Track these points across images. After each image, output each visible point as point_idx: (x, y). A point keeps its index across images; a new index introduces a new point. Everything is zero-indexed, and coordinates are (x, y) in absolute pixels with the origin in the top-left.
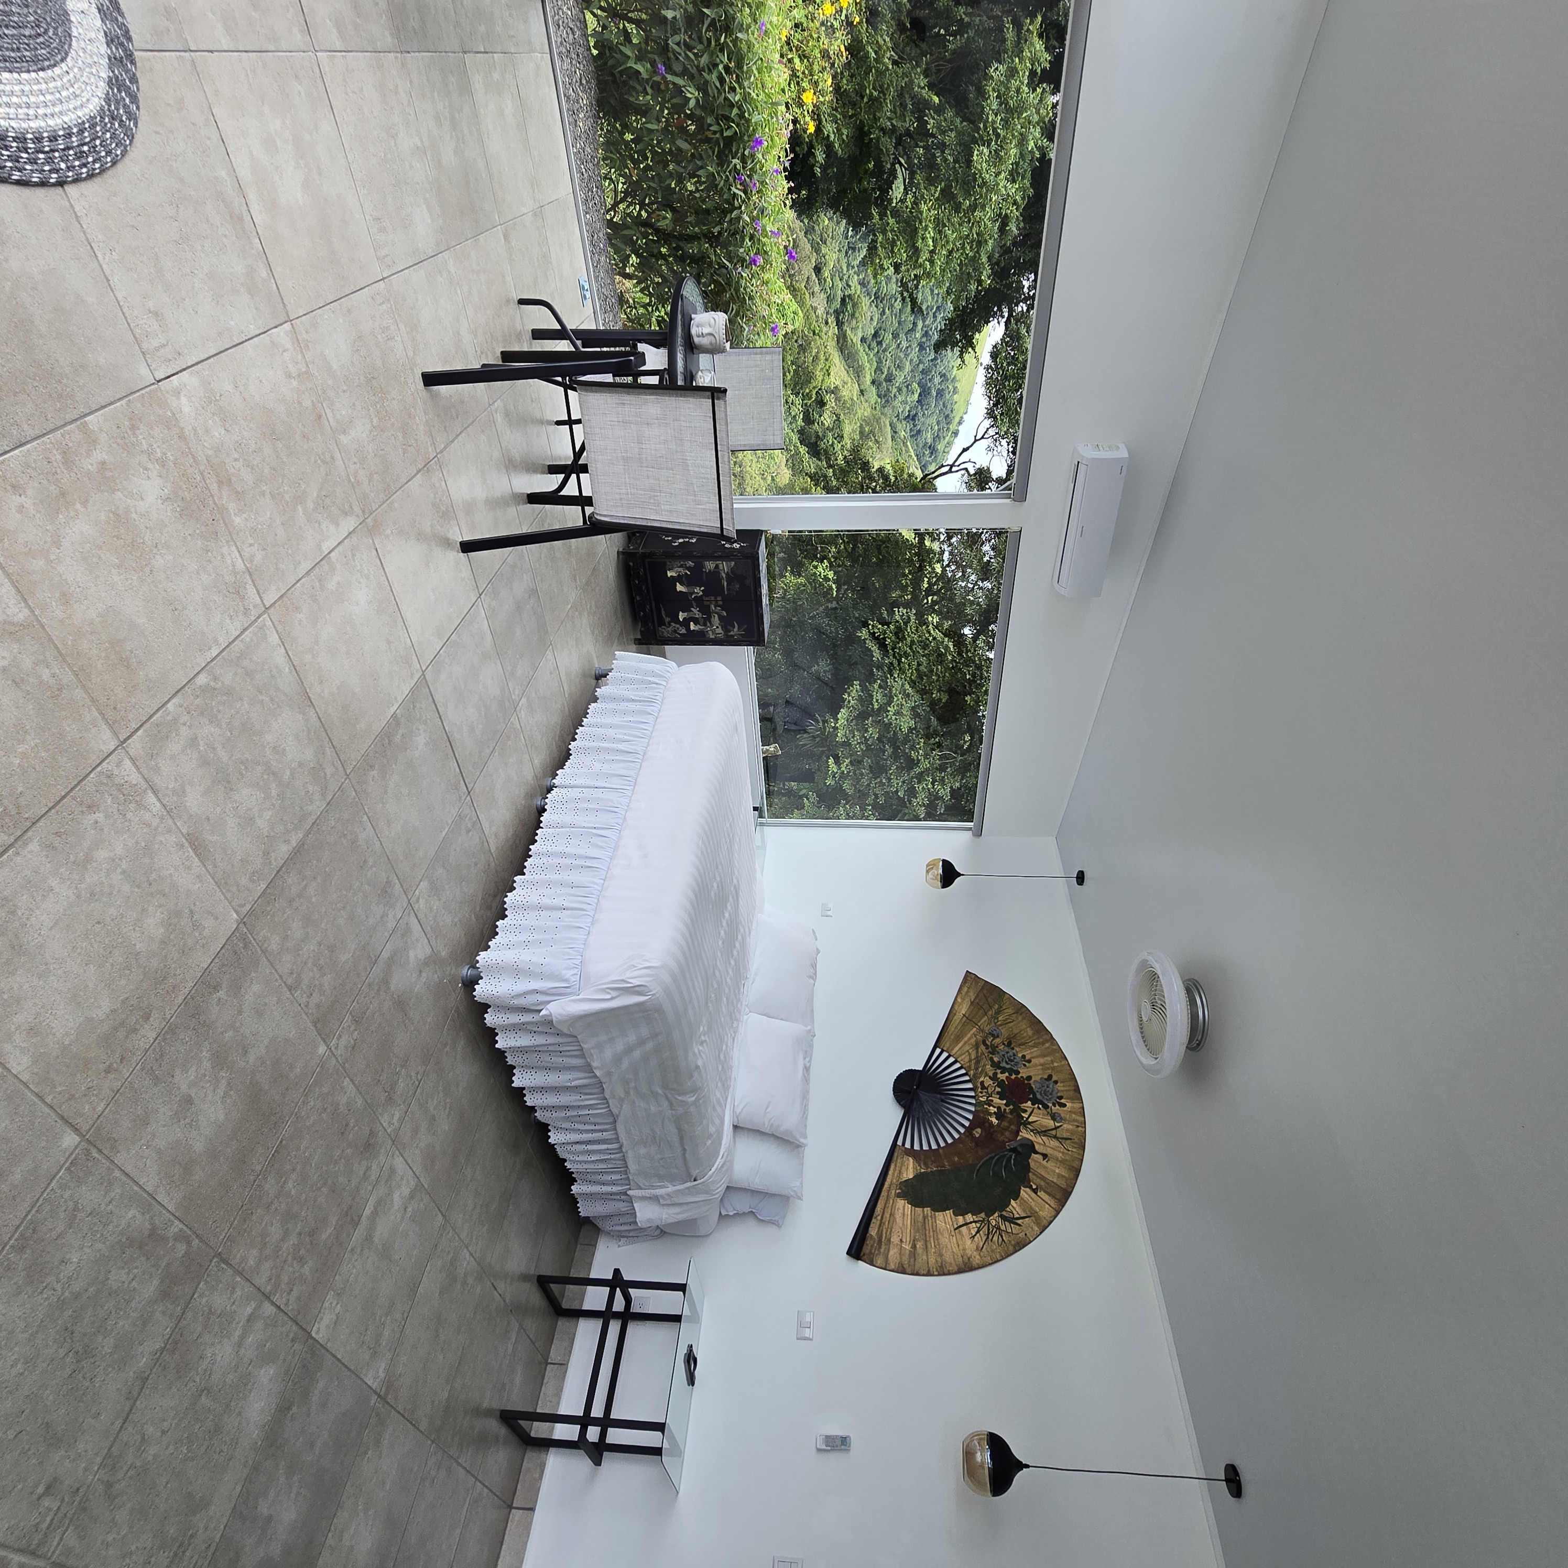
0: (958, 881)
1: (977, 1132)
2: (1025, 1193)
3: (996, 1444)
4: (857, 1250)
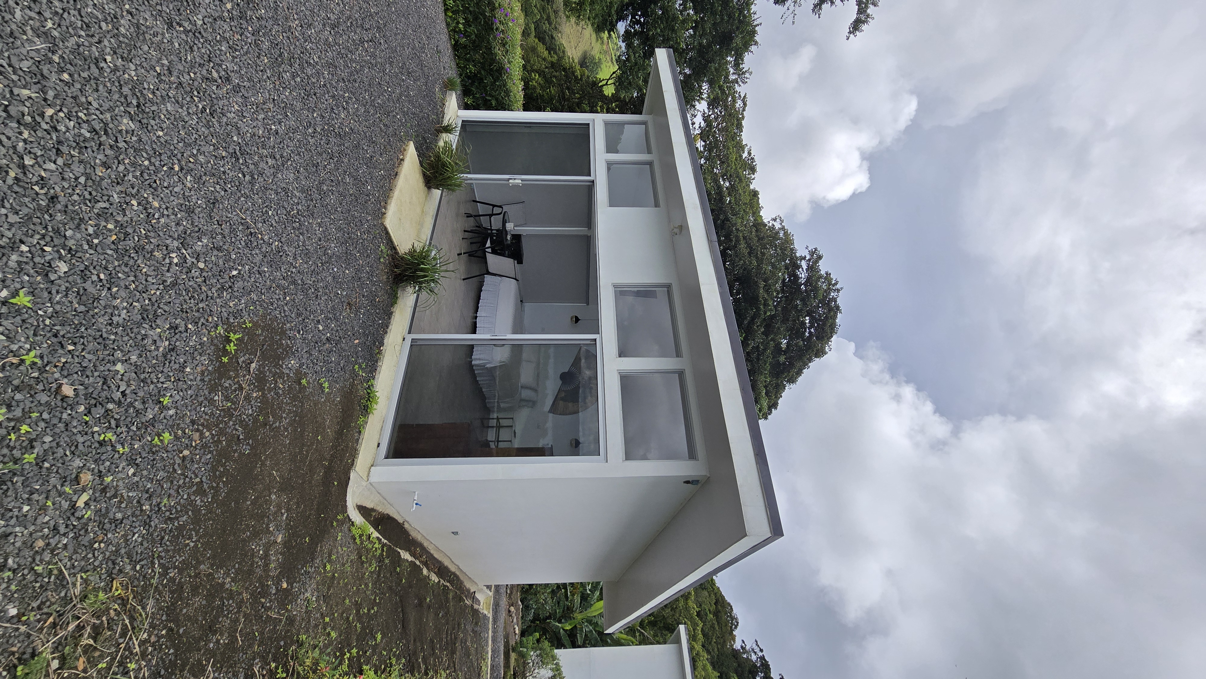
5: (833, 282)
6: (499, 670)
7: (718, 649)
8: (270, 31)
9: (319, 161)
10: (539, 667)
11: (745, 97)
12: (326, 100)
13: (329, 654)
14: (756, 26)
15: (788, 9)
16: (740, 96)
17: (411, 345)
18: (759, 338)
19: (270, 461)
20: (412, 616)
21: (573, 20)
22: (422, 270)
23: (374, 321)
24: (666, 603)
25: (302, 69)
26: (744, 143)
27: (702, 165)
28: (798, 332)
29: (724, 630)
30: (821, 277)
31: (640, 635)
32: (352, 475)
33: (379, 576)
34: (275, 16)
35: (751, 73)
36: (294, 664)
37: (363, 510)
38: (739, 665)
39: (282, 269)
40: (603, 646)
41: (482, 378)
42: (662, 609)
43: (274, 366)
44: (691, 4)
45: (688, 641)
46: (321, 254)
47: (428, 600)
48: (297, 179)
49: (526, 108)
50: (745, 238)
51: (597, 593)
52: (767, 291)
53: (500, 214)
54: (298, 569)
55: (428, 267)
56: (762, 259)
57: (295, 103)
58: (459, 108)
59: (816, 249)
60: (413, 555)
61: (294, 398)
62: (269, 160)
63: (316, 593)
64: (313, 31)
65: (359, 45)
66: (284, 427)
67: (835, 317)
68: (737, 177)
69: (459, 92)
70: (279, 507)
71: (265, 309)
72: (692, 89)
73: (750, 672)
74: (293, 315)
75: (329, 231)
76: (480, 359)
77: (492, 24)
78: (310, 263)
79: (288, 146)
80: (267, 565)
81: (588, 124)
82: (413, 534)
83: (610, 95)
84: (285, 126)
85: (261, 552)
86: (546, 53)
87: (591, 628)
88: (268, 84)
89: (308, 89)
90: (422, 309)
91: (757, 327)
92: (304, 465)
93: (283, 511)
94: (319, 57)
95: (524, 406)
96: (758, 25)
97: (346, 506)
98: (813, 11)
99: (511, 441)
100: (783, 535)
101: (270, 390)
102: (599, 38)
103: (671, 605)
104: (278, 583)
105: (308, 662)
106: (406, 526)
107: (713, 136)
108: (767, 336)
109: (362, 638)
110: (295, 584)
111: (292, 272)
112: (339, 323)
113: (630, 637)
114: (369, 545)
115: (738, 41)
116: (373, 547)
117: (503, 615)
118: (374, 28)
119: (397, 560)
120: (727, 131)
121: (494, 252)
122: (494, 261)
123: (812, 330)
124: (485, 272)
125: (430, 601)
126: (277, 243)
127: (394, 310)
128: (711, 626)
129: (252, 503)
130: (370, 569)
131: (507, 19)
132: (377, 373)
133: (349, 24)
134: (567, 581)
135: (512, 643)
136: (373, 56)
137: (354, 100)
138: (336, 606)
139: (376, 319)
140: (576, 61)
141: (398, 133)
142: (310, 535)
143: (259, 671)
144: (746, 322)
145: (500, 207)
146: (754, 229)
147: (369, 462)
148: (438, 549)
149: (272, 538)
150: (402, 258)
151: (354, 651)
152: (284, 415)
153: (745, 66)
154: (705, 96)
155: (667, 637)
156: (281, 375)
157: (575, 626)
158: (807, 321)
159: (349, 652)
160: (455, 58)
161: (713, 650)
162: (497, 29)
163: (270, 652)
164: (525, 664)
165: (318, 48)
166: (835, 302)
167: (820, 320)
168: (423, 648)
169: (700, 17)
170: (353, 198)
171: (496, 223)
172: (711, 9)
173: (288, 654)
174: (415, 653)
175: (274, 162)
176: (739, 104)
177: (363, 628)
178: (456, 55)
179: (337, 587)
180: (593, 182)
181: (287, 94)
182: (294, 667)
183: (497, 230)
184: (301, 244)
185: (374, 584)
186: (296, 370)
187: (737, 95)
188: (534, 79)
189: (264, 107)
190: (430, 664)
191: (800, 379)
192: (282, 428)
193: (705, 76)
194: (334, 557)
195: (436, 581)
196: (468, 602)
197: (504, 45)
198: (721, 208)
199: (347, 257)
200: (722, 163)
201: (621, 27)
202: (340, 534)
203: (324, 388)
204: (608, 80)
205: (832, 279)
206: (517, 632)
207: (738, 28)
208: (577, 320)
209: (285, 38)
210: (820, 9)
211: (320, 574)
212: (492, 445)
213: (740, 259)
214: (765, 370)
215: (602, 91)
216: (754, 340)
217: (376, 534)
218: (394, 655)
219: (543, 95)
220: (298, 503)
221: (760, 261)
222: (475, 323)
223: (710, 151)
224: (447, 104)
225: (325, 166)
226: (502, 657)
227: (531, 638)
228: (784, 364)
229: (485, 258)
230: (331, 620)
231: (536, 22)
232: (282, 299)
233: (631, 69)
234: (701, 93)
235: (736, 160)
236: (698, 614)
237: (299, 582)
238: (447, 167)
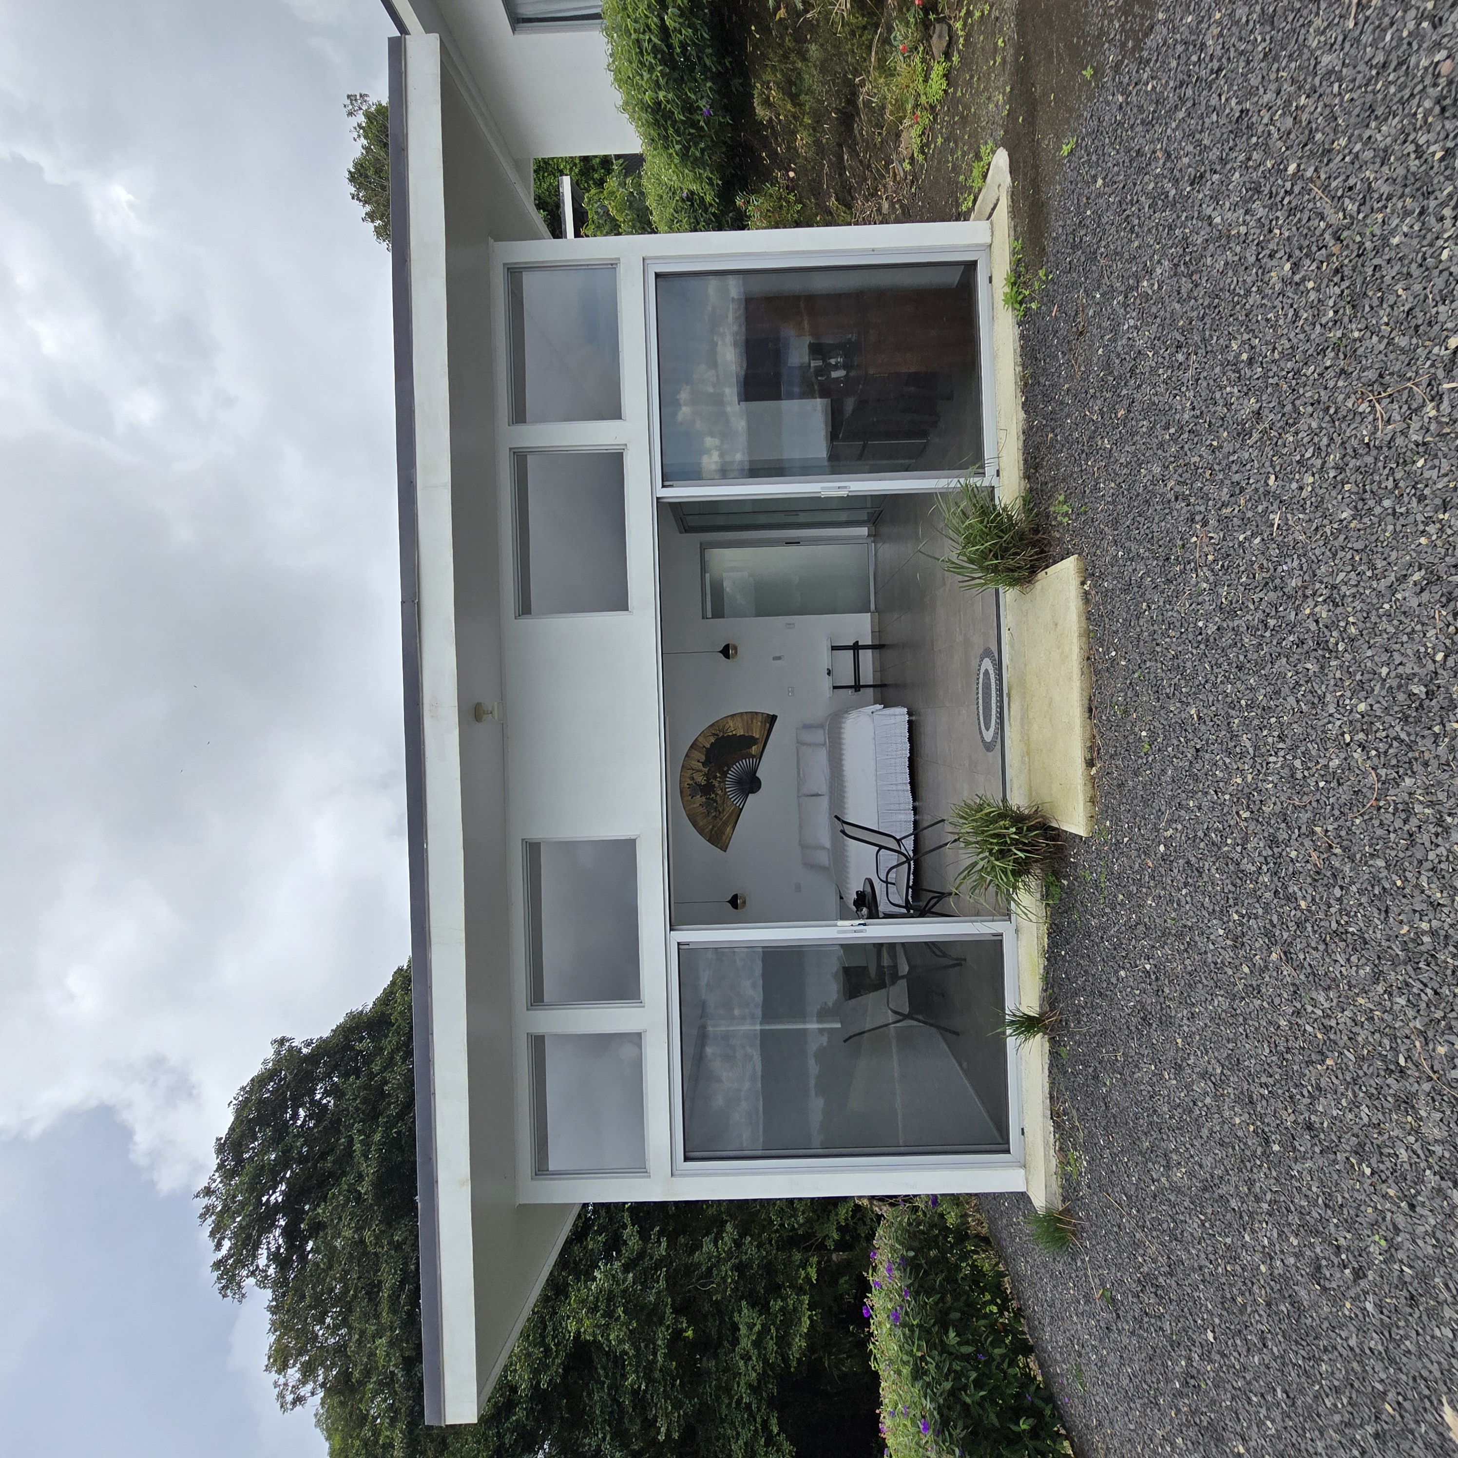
0: (729, 898)
1: (726, 769)
2: (708, 746)
3: (727, 656)
4: (773, 719)
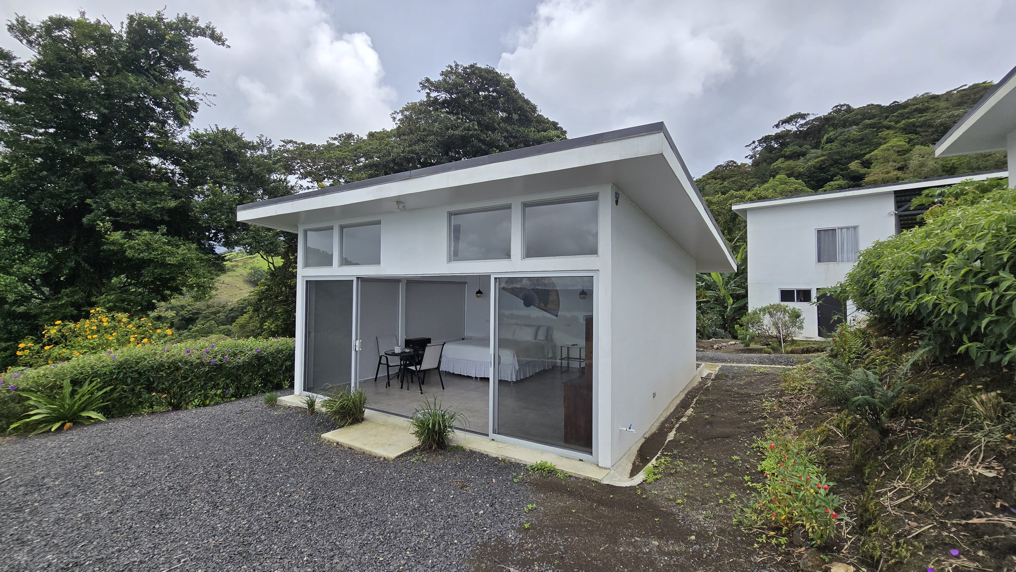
5: (449, 69)
6: (764, 358)
7: (751, 178)
8: (217, 564)
9: (336, 517)
10: (762, 325)
11: (283, 141)
12: (283, 512)
13: (748, 500)
14: (218, 130)
15: (202, 100)
16: (283, 146)
17: (498, 434)
18: (497, 136)
19: (592, 553)
20: (720, 430)
21: (214, 292)
22: (434, 425)
23: (477, 466)
24: (714, 221)
25: (253, 534)
26: (326, 143)
27: (345, 181)
28: (491, 102)
29: (737, 173)
30: (445, 80)
31: (739, 242)
32: (605, 482)
33: (687, 458)
34: (204, 560)
35: (261, 135)
36: (755, 528)
37: (633, 473)
38: (765, 161)
39: (430, 547)
40: (747, 272)
41: (528, 372)
42: (718, 223)
43: (513, 551)
44: (198, 187)
45: (745, 203)
46: (418, 513)
47: (707, 417)
48: (352, 536)
49: (292, 334)
50: (410, 146)
51: (705, 277)
52: (457, 127)
53: (387, 358)
54: (680, 526)
55: (431, 421)
56: (429, 131)
57: (284, 540)
58: (293, 393)
59: (421, 83)
60: (671, 429)
61: (541, 534)
62: (335, 561)
63: (700, 511)
64: (219, 525)
65: (233, 484)
66: (564, 542)
67: (479, 69)
68: (356, 150)
69: (279, 394)
70: (629, 544)
71: (464, 561)
72: (276, 188)
73: (770, 152)
74: (470, 536)
75: (399, 506)
76: (512, 375)
77: (216, 365)
78: (426, 522)
79: (323, 545)
80: (676, 553)
81: (307, 281)
82: (654, 429)
83: (283, 260)
84: (304, 548)
85: (666, 558)
86: (245, 316)
87: (732, 282)
88: (266, 564)
89: (271, 528)
90: (468, 425)
91: (488, 137)
92: (596, 523)
93: (633, 540)
94: (243, 519)
95: (551, 338)
96: (217, 127)
97: (631, 487)
98: (202, 77)
99: (580, 348)
100: (662, 122)
101: (533, 555)
102: (232, 269)
103: (716, 216)
104: (692, 543)
105: (754, 517)
106: (647, 436)
107: (319, 170)
108: (495, 129)
109: (736, 471)
110: (692, 529)
111: (433, 538)
112: (478, 497)
113: (741, 251)
114: (662, 467)
115: (232, 146)
116: (664, 464)
117: (719, 354)
118: (218, 470)
119: (674, 442)
120: (315, 158)
121: (420, 363)
122: (428, 363)
123: (491, 89)
124: (437, 370)
125: (708, 415)
126: (408, 553)
127: (468, 448)
128: (734, 183)
129: (626, 568)
130: (681, 466)
131: (211, 352)
132: (520, 462)
133: (214, 493)
134: (695, 301)
135: (742, 346)
136: (243, 471)
137: (283, 487)
138: (710, 493)
139: (475, 464)
140: (252, 289)
141: (314, 448)
142: (653, 517)
143: (761, 557)
144: (483, 147)
145: (381, 358)
146: (403, 137)
147: (594, 468)
148: (667, 408)
149: (655, 549)
150: (423, 442)
151: (746, 478)
152: (554, 542)
153: (256, 141)
154: (283, 177)
155: (741, 220)
156: (521, 545)
157: (731, 295)
158: (483, 93)
159: (747, 482)
160: (248, 397)
161: (752, 182)
162: (220, 360)
163: (745, 549)
164: (759, 336)
165: (235, 520)
166: (466, 68)
167: (482, 82)
168: (745, 421)
169: (210, 180)
170: (370, 486)
171: (395, 361)
172: (202, 169)
173: (747, 534)
174: (749, 427)
175: (336, 557)
176: (290, 147)
177: (729, 471)
178: (245, 396)
179: (695, 493)
180: (358, 278)
181: (276, 547)
182: (758, 528)
183: (401, 360)
184: (409, 531)
185: (693, 462)
186: (517, 532)
187: (283, 148)
188: (269, 327)
189: (287, 567)
190: (757, 415)
191: (533, 102)
192: (565, 543)
193: (265, 176)
194: (671, 497)
195: (692, 410)
196: (709, 383)
197: (236, 354)
198: (384, 166)
199: (421, 490)
200: (343, 163)
201: (220, 250)
202: (653, 492)
203: (532, 508)
204: (269, 262)
205: (447, 70)
206: (733, 342)
207: (220, 146)
208: (479, 292)
209: (225, 550)
210: (201, 70)
211: (684, 508)
212: (583, 365)
213: (429, 150)
214: (524, 131)
215: (279, 268)
216: (499, 141)
217: (654, 461)
218: (750, 445)
219: (284, 319)
220: (627, 528)
221: (431, 133)
222: (481, 378)
223: (333, 174)
224: (288, 405)
225: (341, 511)
226: (753, 355)
227: (739, 331)
228: (520, 115)
229: (425, 371)
230: (721, 498)
231: (218, 324)
232: (456, 546)
233: (258, 242)
234: (280, 180)
235: (341, 151)
236: (724, 193)
237: (691, 525)
238: (344, 404)
